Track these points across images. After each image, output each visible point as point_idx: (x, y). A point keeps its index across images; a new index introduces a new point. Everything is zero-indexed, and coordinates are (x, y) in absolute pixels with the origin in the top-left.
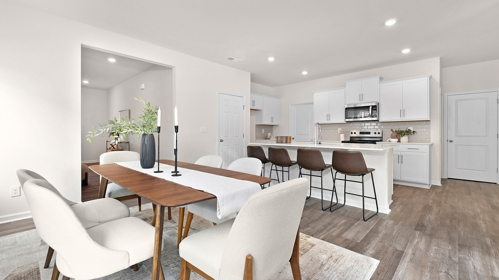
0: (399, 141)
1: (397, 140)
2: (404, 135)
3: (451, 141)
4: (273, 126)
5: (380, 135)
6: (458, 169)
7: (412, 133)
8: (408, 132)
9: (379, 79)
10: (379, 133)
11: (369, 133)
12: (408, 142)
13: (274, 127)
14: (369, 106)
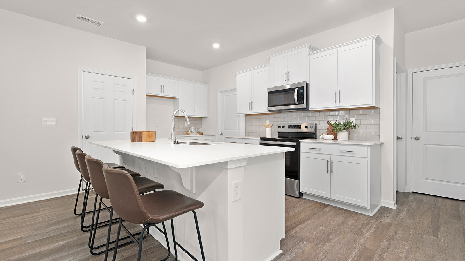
0: (335, 139)
1: (332, 137)
2: (340, 129)
3: (417, 139)
4: (202, 118)
5: (313, 130)
6: (427, 179)
7: (353, 128)
8: (348, 126)
9: (308, 48)
10: (311, 127)
11: (299, 127)
12: (348, 140)
13: (203, 120)
14: (295, 88)
